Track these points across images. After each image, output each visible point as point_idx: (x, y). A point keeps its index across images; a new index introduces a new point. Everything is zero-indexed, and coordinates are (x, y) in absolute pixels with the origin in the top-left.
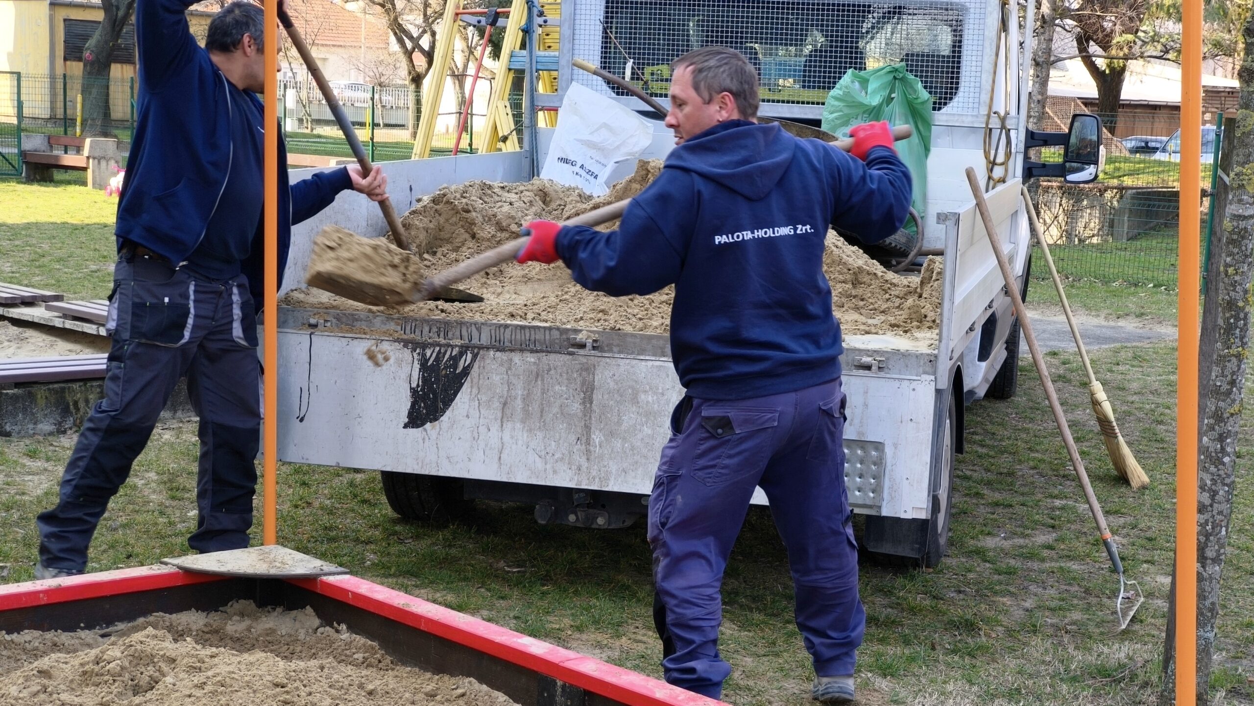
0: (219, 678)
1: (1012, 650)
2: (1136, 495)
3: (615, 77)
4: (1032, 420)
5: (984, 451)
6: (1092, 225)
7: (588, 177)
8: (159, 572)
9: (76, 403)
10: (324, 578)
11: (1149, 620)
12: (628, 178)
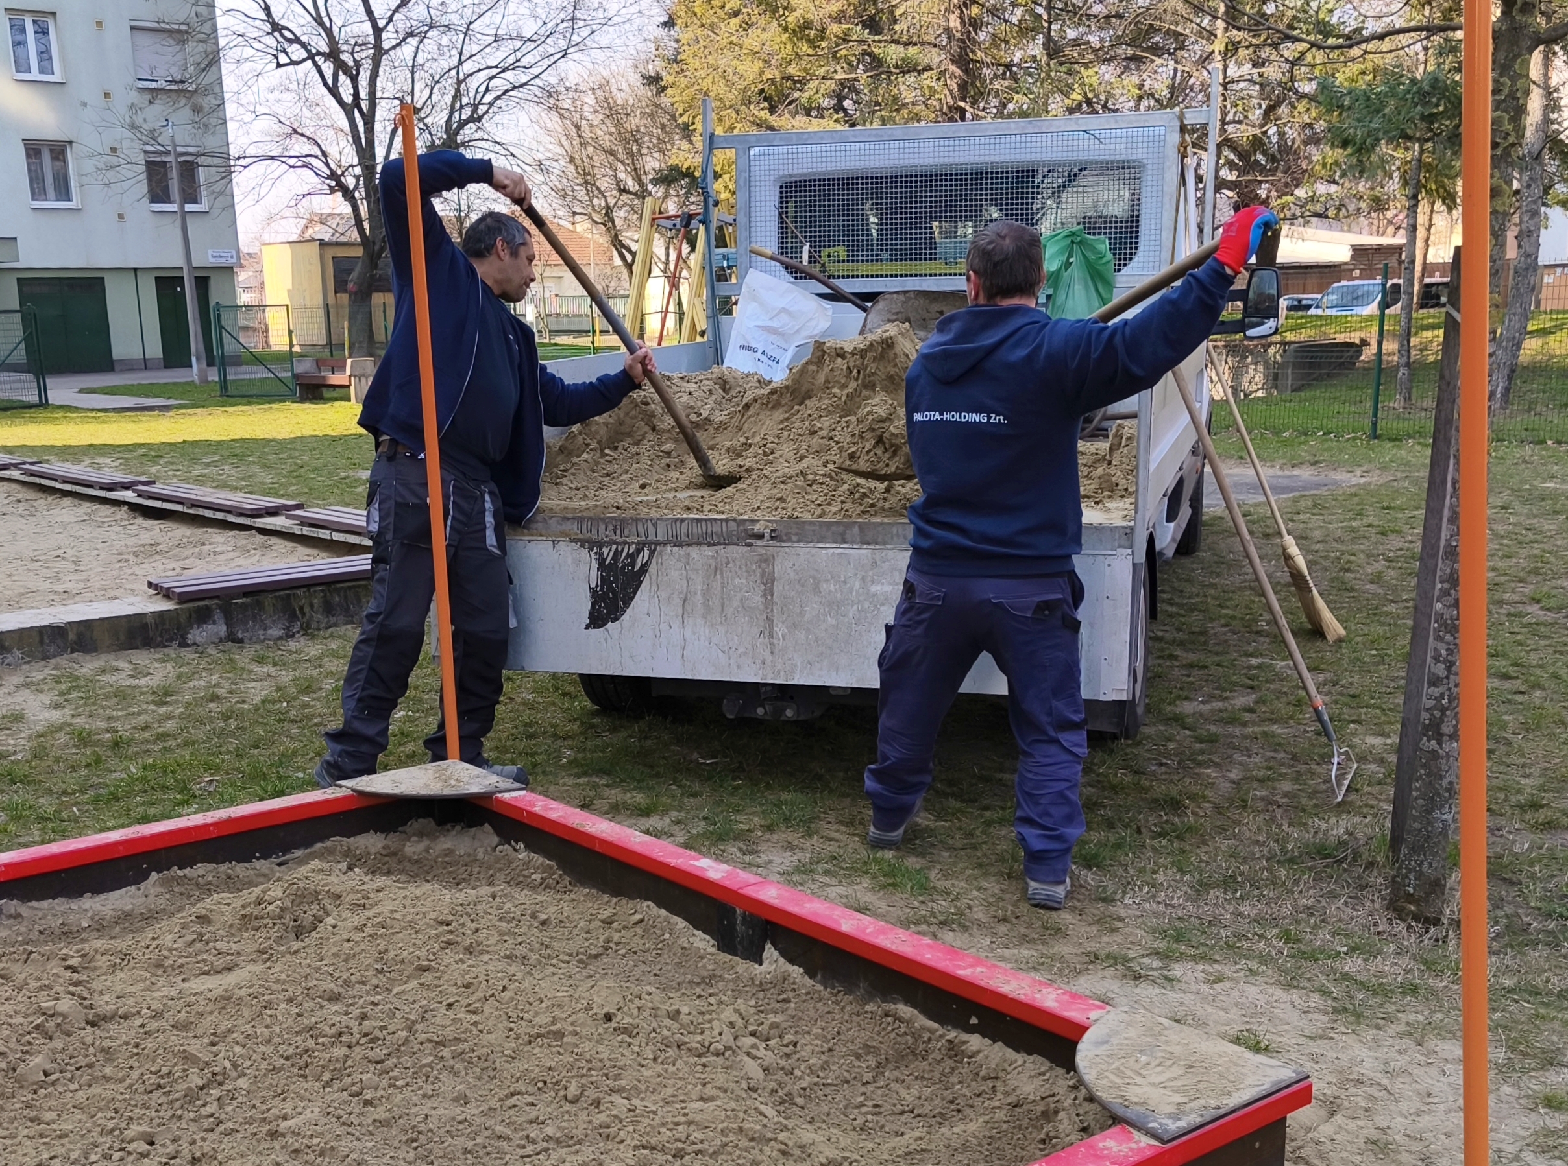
0: (380, 919)
1: (1222, 830)
2: (1334, 649)
3: (793, 262)
4: (1218, 575)
5: (1174, 609)
6: (1257, 379)
7: (770, 362)
8: (333, 796)
9: (301, 608)
10: (500, 795)
11: (1367, 789)
12: (804, 361)
